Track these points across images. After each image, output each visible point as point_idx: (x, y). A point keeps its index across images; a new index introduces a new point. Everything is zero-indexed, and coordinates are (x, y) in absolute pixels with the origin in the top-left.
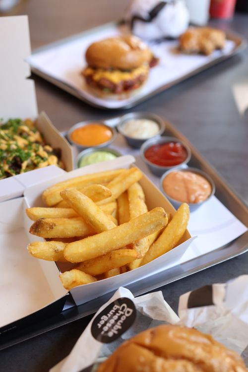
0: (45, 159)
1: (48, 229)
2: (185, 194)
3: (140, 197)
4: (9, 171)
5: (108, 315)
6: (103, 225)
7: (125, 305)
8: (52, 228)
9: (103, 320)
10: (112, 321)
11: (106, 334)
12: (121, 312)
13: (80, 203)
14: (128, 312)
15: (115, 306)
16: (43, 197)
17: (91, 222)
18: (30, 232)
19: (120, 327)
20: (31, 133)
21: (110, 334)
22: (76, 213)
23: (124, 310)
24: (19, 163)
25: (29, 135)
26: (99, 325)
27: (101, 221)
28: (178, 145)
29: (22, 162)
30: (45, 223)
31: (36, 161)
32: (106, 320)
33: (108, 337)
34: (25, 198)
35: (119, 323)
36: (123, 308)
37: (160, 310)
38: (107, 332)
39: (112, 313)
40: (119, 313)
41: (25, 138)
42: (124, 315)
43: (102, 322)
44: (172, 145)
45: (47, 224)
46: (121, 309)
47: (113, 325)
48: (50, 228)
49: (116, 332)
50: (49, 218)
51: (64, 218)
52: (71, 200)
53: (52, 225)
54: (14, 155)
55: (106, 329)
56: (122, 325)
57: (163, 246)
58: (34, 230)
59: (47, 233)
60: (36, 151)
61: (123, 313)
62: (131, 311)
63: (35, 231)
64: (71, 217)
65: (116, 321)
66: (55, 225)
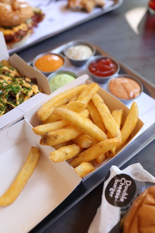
0: (30, 89)
1: (54, 139)
2: (126, 94)
3: (101, 102)
4: (9, 103)
5: (114, 187)
6: (90, 128)
7: (123, 179)
8: (57, 138)
9: (112, 191)
10: (119, 191)
11: (118, 201)
12: (122, 184)
13: (71, 117)
14: (128, 183)
15: (116, 180)
16: (39, 117)
17: (81, 128)
18: (40, 144)
19: (127, 194)
20: (11, 71)
21: (122, 200)
22: (67, 123)
23: (125, 182)
24: (14, 96)
25: (10, 72)
26: (111, 196)
27: (88, 127)
28: (108, 60)
29: (15, 95)
30: (50, 135)
31: (25, 92)
32: (114, 191)
33: (121, 202)
34: (25, 119)
35: (124, 191)
36: (123, 181)
37: (140, 174)
38: (119, 199)
39: (116, 186)
40: (121, 185)
41: (8, 76)
42: (126, 185)
43: (112, 193)
44: (104, 61)
45: (52, 136)
46: (121, 182)
47: (121, 194)
48: (55, 138)
49: (126, 198)
50: (51, 131)
51: (61, 129)
52: (64, 116)
53: (56, 136)
54: (8, 91)
55: (117, 197)
56: (127, 192)
57: (127, 132)
58: (43, 142)
59: (54, 142)
60: (21, 84)
61: (124, 184)
62: (130, 182)
63: (45, 143)
64: (65, 127)
65: (122, 190)
66: (58, 136)
